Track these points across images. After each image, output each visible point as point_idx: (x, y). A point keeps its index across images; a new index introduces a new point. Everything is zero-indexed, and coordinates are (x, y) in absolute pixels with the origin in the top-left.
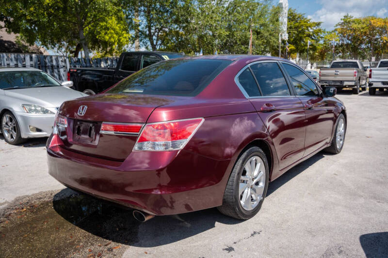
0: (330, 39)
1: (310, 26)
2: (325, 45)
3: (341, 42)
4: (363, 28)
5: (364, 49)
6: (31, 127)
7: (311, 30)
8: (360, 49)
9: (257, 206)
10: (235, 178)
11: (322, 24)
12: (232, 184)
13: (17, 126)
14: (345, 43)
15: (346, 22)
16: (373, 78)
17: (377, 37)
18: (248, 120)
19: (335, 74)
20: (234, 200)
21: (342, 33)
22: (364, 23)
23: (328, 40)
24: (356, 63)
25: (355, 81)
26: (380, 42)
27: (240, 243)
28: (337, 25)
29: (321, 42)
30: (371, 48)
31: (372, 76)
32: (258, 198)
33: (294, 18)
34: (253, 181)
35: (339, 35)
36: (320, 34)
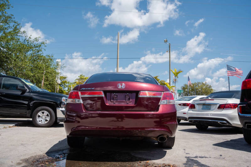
11: (67, 78)
15: (81, 78)
28: (76, 80)
29: (67, 89)
36: (66, 84)
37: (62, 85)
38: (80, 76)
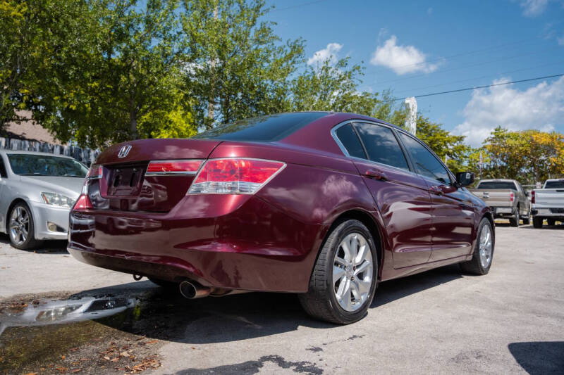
0: (478, 160)
1: (449, 141)
2: (470, 167)
3: (492, 163)
4: (523, 146)
5: (526, 175)
6: (50, 224)
7: (451, 147)
8: (521, 174)
9: (361, 308)
10: (328, 255)
11: (465, 139)
12: (323, 263)
13: (30, 222)
14: (499, 165)
15: (499, 136)
16: (538, 203)
17: (543, 158)
18: (347, 180)
19: (484, 197)
20: (325, 286)
21: (494, 152)
22: (523, 138)
23: (475, 160)
24: (513, 183)
25: (512, 208)
26: (547, 165)
27: (331, 345)
28: (486, 142)
29: (466, 163)
30: (536, 173)
31: (536, 200)
32: (362, 297)
33: (427, 130)
34: (354, 270)
35: (490, 154)
36: (462, 152)
37: (454, 155)
38: (494, 131)
